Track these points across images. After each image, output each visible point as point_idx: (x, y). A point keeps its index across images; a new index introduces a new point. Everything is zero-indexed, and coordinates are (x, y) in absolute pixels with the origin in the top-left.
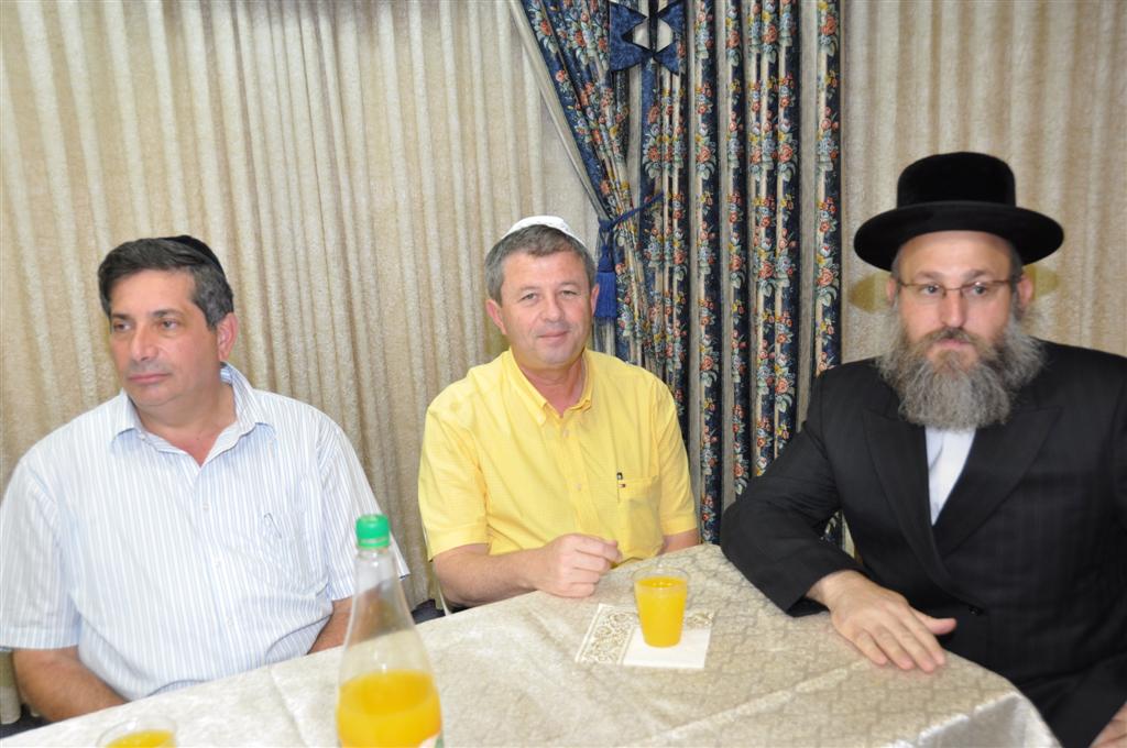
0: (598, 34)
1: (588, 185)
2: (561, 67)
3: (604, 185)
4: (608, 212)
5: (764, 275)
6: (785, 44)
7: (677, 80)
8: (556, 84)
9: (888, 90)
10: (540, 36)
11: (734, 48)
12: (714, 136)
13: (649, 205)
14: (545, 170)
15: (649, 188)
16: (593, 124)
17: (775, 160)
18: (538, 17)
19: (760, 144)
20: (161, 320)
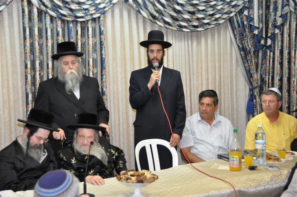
0: (252, 42)
1: (247, 79)
2: (243, 51)
3: (251, 79)
4: (252, 86)
5: (295, 103)
7: (272, 53)
8: (241, 55)
10: (238, 43)
11: (288, 47)
12: (282, 68)
13: (263, 84)
14: (236, 75)
15: (262, 80)
16: (250, 64)
18: (238, 39)
19: (295, 71)
20: (208, 105)
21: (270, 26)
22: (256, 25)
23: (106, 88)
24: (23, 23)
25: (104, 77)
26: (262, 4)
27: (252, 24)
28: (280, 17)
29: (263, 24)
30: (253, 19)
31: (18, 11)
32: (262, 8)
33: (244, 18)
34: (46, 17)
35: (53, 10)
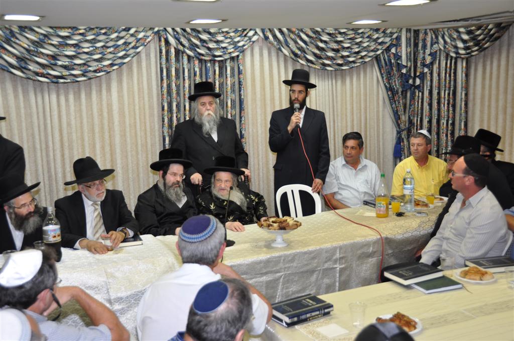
0: (399, 81)
1: (394, 121)
2: (390, 90)
3: (399, 121)
4: (400, 128)
5: (444, 146)
6: (452, 89)
7: (420, 94)
8: (388, 95)
9: (478, 101)
10: (385, 82)
11: (438, 87)
12: (431, 109)
13: (411, 127)
14: (383, 117)
15: (411, 122)
16: (397, 105)
17: (448, 117)
18: (385, 78)
19: (444, 112)
20: (352, 148)
21: (419, 64)
22: (404, 63)
23: (245, 130)
24: (161, 64)
25: (243, 119)
26: (411, 41)
27: (400, 63)
28: (429, 55)
29: (411, 62)
30: (401, 57)
31: (156, 52)
32: (410, 45)
33: (392, 56)
34: (184, 57)
35: (191, 49)
